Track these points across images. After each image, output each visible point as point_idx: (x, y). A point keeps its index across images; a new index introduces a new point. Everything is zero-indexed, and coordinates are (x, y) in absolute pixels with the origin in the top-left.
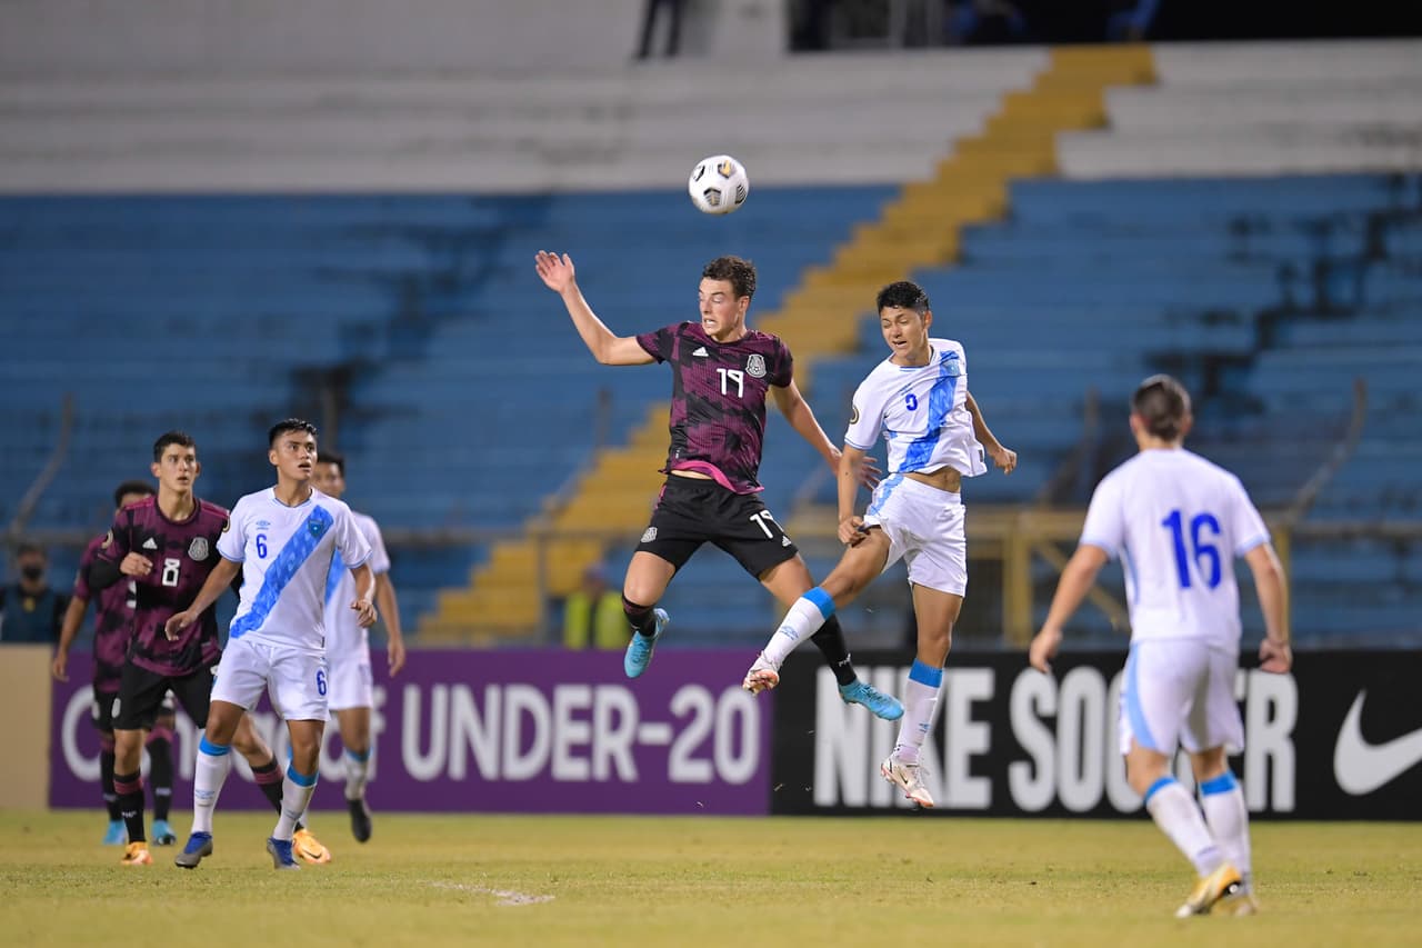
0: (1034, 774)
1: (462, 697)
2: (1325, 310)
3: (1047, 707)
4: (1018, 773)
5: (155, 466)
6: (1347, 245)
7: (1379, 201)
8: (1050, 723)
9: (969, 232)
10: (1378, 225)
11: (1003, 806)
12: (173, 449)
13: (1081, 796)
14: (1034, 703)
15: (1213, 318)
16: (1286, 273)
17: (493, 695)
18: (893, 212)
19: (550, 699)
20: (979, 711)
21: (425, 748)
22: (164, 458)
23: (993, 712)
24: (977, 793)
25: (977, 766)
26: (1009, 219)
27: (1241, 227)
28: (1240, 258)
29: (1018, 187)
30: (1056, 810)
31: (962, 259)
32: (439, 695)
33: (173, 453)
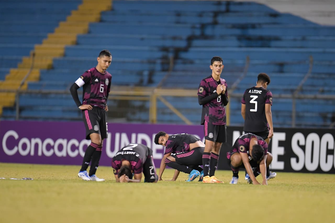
0: (298, 161)
1: (124, 136)
2: (204, 37)
3: (302, 143)
5: (211, 66)
7: (215, 8)
8: (303, 148)
9: (102, 13)
10: (216, 14)
12: (216, 63)
13: (312, 167)
14: (298, 142)
16: (193, 27)
17: (134, 136)
18: (80, 7)
20: (281, 144)
21: (112, 149)
22: (213, 65)
24: (281, 165)
25: (280, 158)
27: (178, 14)
28: (178, 22)
29: (114, 2)
30: (304, 170)
31: (101, 21)
32: (117, 135)
33: (216, 64)
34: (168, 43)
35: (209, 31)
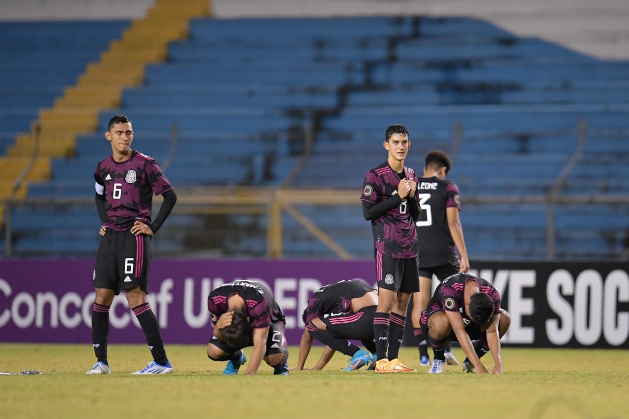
0: (560, 325)
2: (370, 86)
3: (568, 290)
4: (551, 325)
5: (386, 144)
6: (379, 52)
7: (391, 31)
8: (570, 299)
9: (171, 45)
10: (394, 42)
11: (542, 341)
12: (396, 137)
13: (588, 337)
14: (560, 289)
15: (313, 91)
16: (350, 69)
18: (127, 34)
19: (272, 286)
20: (526, 292)
22: (391, 141)
23: (536, 293)
24: (527, 335)
25: (526, 321)
26: (190, 38)
27: (320, 44)
28: (319, 59)
29: (194, 22)
30: (573, 344)
31: (169, 60)
32: (206, 284)
33: (396, 139)
34: (302, 101)
35: (380, 76)
